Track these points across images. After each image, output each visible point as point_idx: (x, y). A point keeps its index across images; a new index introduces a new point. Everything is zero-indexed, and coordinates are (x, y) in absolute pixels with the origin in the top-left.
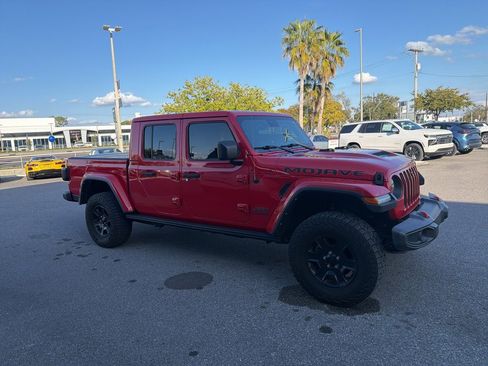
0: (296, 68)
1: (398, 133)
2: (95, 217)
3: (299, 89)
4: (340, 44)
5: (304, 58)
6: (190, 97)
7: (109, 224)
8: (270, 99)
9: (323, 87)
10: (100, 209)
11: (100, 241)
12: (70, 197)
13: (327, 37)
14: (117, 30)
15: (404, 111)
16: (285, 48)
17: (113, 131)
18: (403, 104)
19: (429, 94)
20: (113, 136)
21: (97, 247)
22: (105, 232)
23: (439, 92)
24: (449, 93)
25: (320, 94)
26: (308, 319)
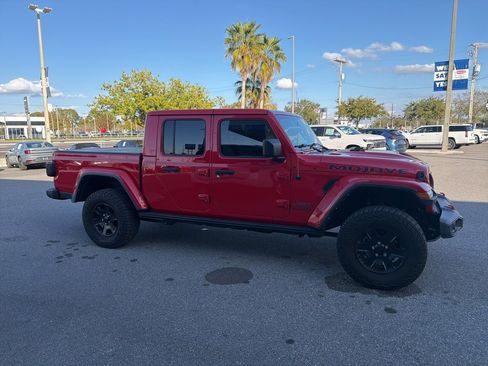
0: (238, 69)
1: (339, 137)
2: (96, 215)
3: (240, 90)
4: (278, 49)
5: (246, 59)
6: (126, 89)
7: (115, 224)
8: (212, 97)
9: (263, 90)
10: (103, 207)
11: (102, 241)
12: (57, 194)
13: (266, 41)
14: (46, 11)
15: (324, 117)
16: (227, 49)
17: (24, 123)
18: (323, 110)
19: (351, 102)
20: (25, 128)
21: (99, 248)
22: (109, 231)
23: (360, 101)
24: (369, 103)
25: (258, 98)
26: (368, 303)
